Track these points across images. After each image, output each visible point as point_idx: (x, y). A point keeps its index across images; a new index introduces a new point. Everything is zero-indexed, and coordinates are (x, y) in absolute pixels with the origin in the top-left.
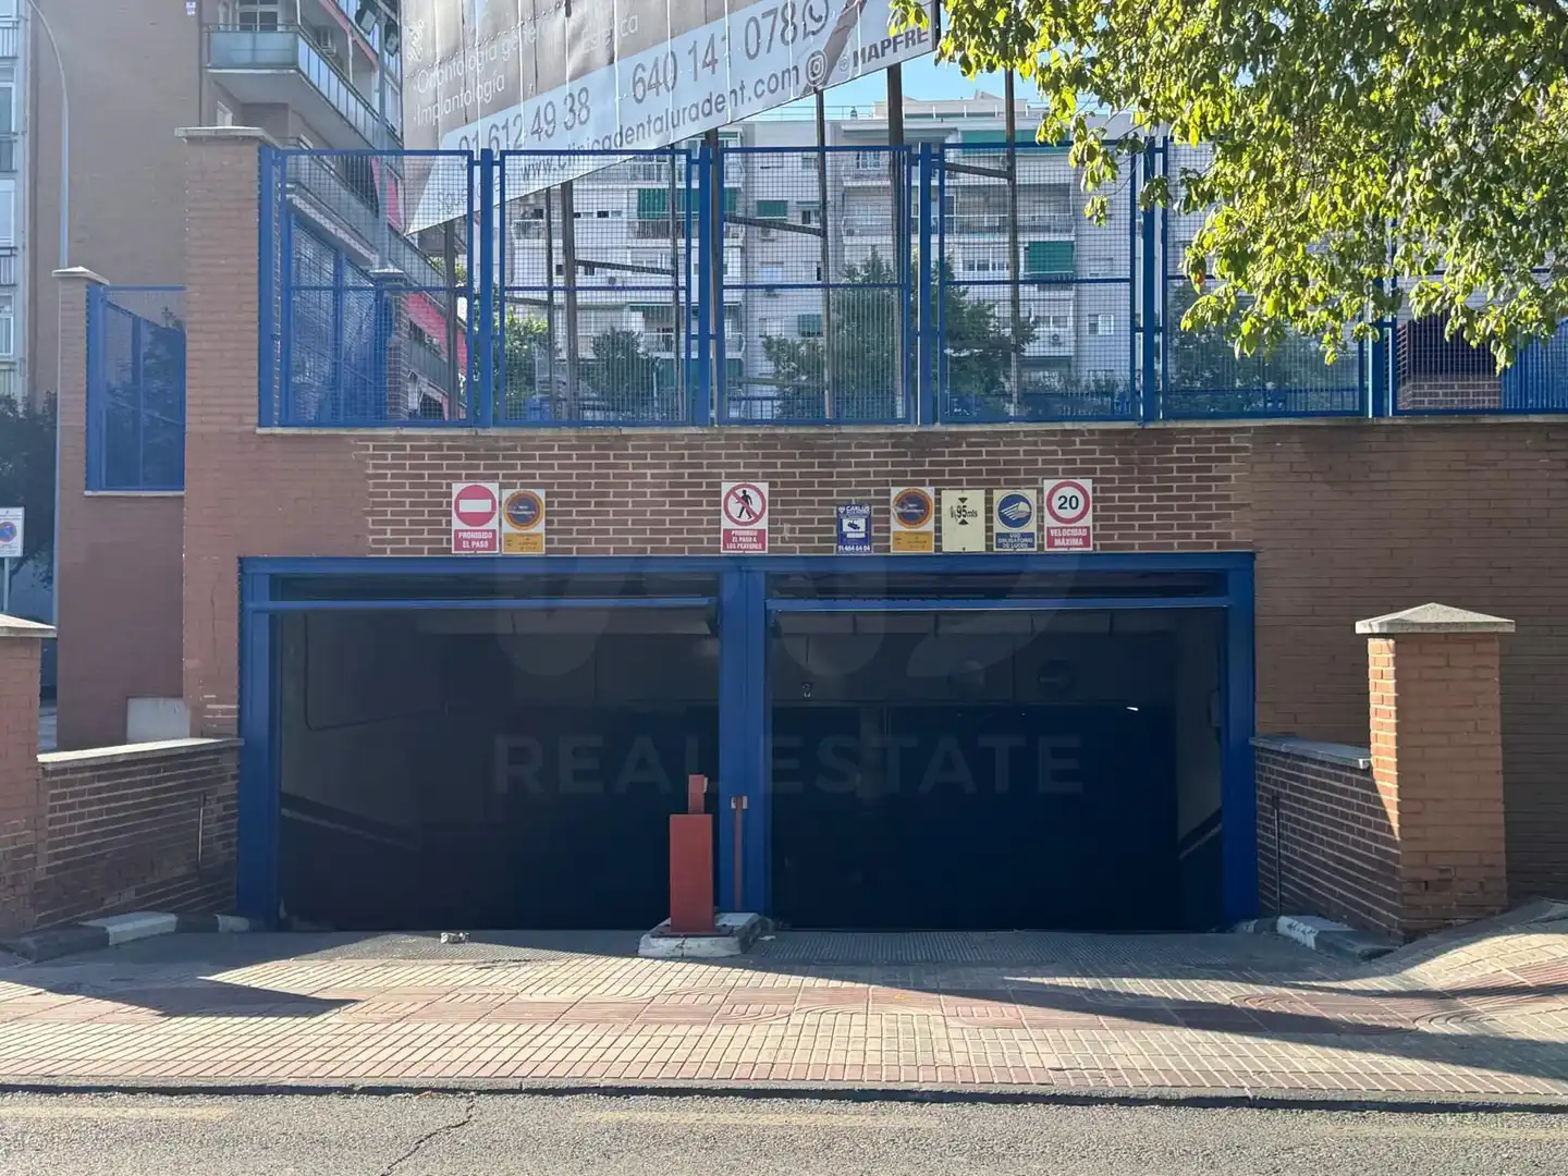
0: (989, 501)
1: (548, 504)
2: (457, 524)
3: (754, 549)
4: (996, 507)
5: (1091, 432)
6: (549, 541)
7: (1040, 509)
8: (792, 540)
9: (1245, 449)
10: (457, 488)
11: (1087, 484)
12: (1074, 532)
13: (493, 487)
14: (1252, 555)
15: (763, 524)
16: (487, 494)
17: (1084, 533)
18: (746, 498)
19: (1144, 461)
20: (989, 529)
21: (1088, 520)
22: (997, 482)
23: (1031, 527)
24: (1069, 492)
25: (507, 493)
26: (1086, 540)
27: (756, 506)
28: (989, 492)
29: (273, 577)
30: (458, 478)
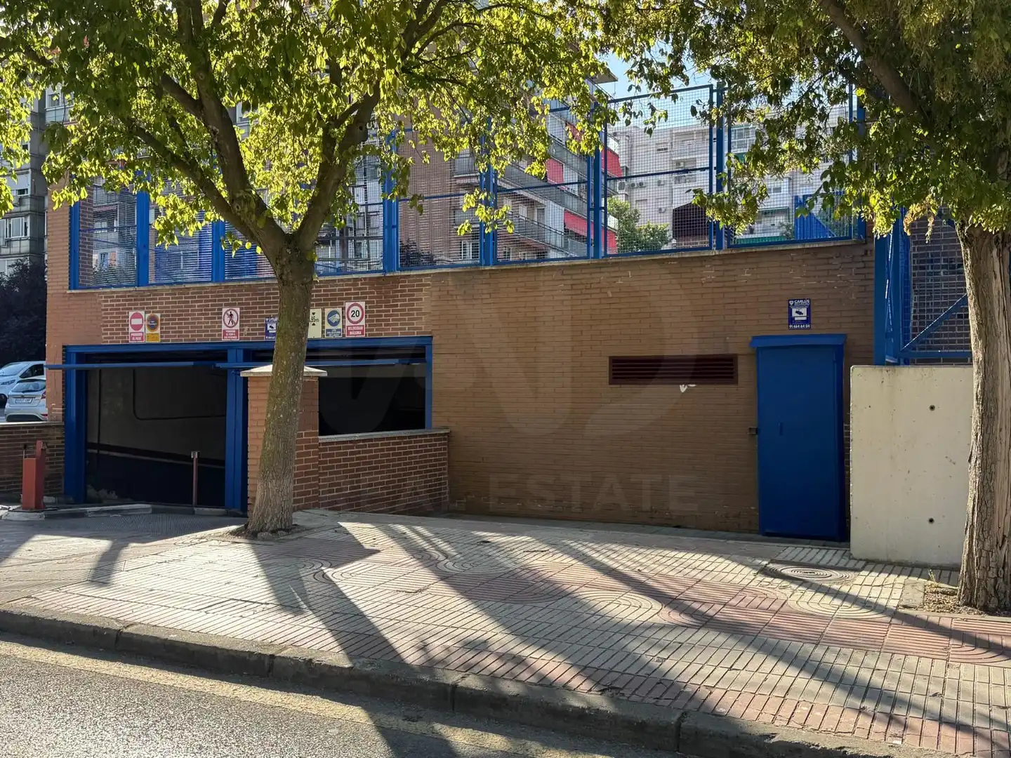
0: (323, 314)
1: (162, 320)
2: (131, 330)
3: (235, 339)
4: (326, 316)
5: (365, 279)
6: (162, 337)
7: (344, 317)
8: (248, 334)
9: (428, 285)
10: (131, 313)
11: (363, 304)
12: (358, 328)
13: (142, 313)
14: (432, 337)
15: (237, 327)
16: (139, 316)
17: (362, 328)
18: (231, 315)
19: (386, 292)
20: (323, 327)
21: (363, 323)
22: (327, 305)
23: (340, 326)
24: (355, 308)
25: (148, 315)
26: (362, 331)
27: (235, 319)
28: (323, 310)
29: (77, 354)
30: (131, 309)
